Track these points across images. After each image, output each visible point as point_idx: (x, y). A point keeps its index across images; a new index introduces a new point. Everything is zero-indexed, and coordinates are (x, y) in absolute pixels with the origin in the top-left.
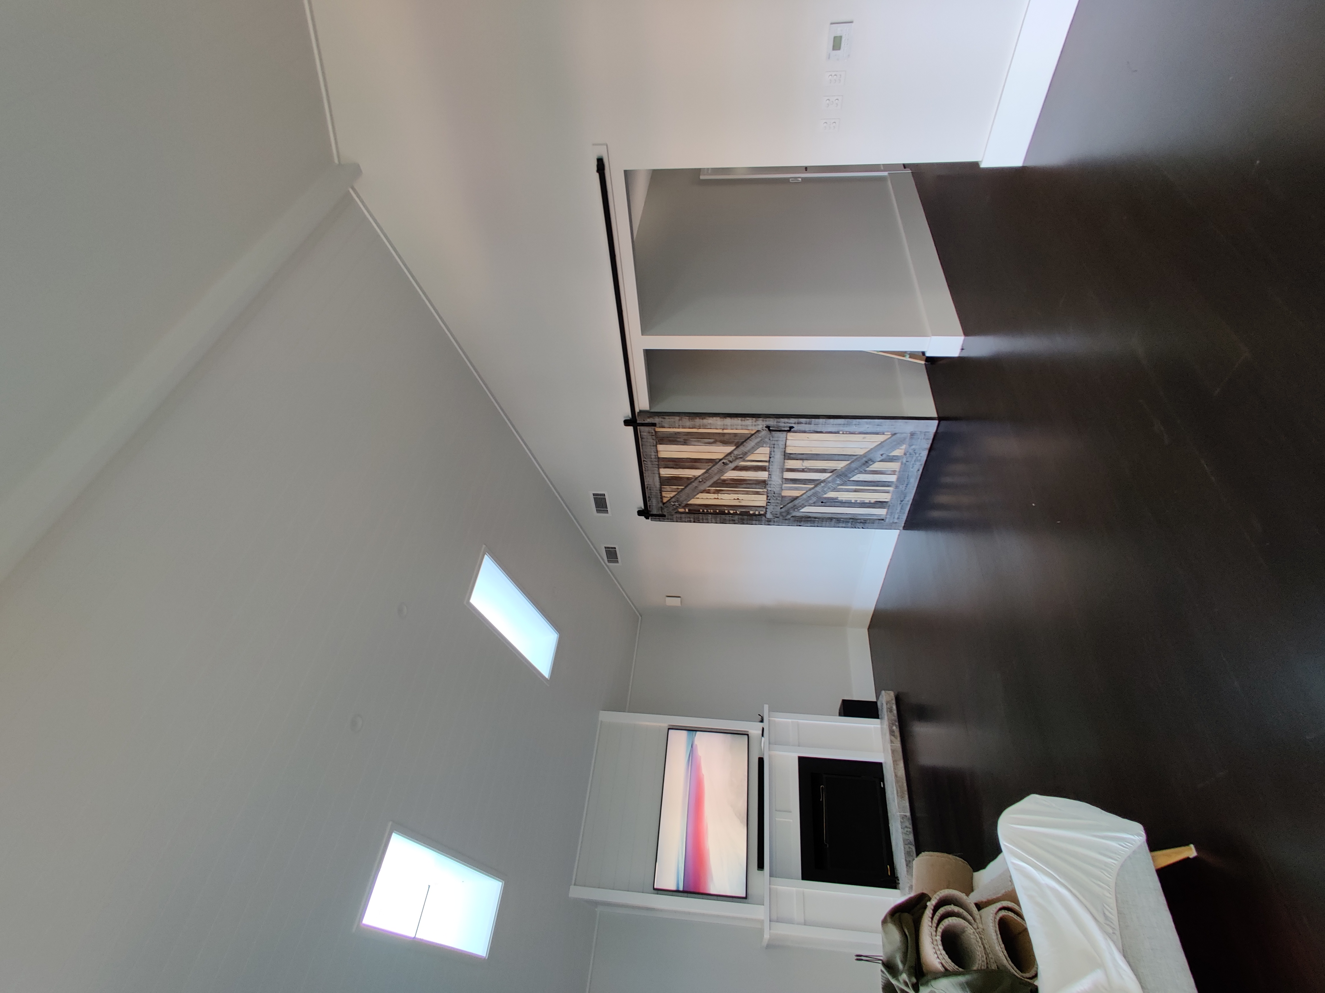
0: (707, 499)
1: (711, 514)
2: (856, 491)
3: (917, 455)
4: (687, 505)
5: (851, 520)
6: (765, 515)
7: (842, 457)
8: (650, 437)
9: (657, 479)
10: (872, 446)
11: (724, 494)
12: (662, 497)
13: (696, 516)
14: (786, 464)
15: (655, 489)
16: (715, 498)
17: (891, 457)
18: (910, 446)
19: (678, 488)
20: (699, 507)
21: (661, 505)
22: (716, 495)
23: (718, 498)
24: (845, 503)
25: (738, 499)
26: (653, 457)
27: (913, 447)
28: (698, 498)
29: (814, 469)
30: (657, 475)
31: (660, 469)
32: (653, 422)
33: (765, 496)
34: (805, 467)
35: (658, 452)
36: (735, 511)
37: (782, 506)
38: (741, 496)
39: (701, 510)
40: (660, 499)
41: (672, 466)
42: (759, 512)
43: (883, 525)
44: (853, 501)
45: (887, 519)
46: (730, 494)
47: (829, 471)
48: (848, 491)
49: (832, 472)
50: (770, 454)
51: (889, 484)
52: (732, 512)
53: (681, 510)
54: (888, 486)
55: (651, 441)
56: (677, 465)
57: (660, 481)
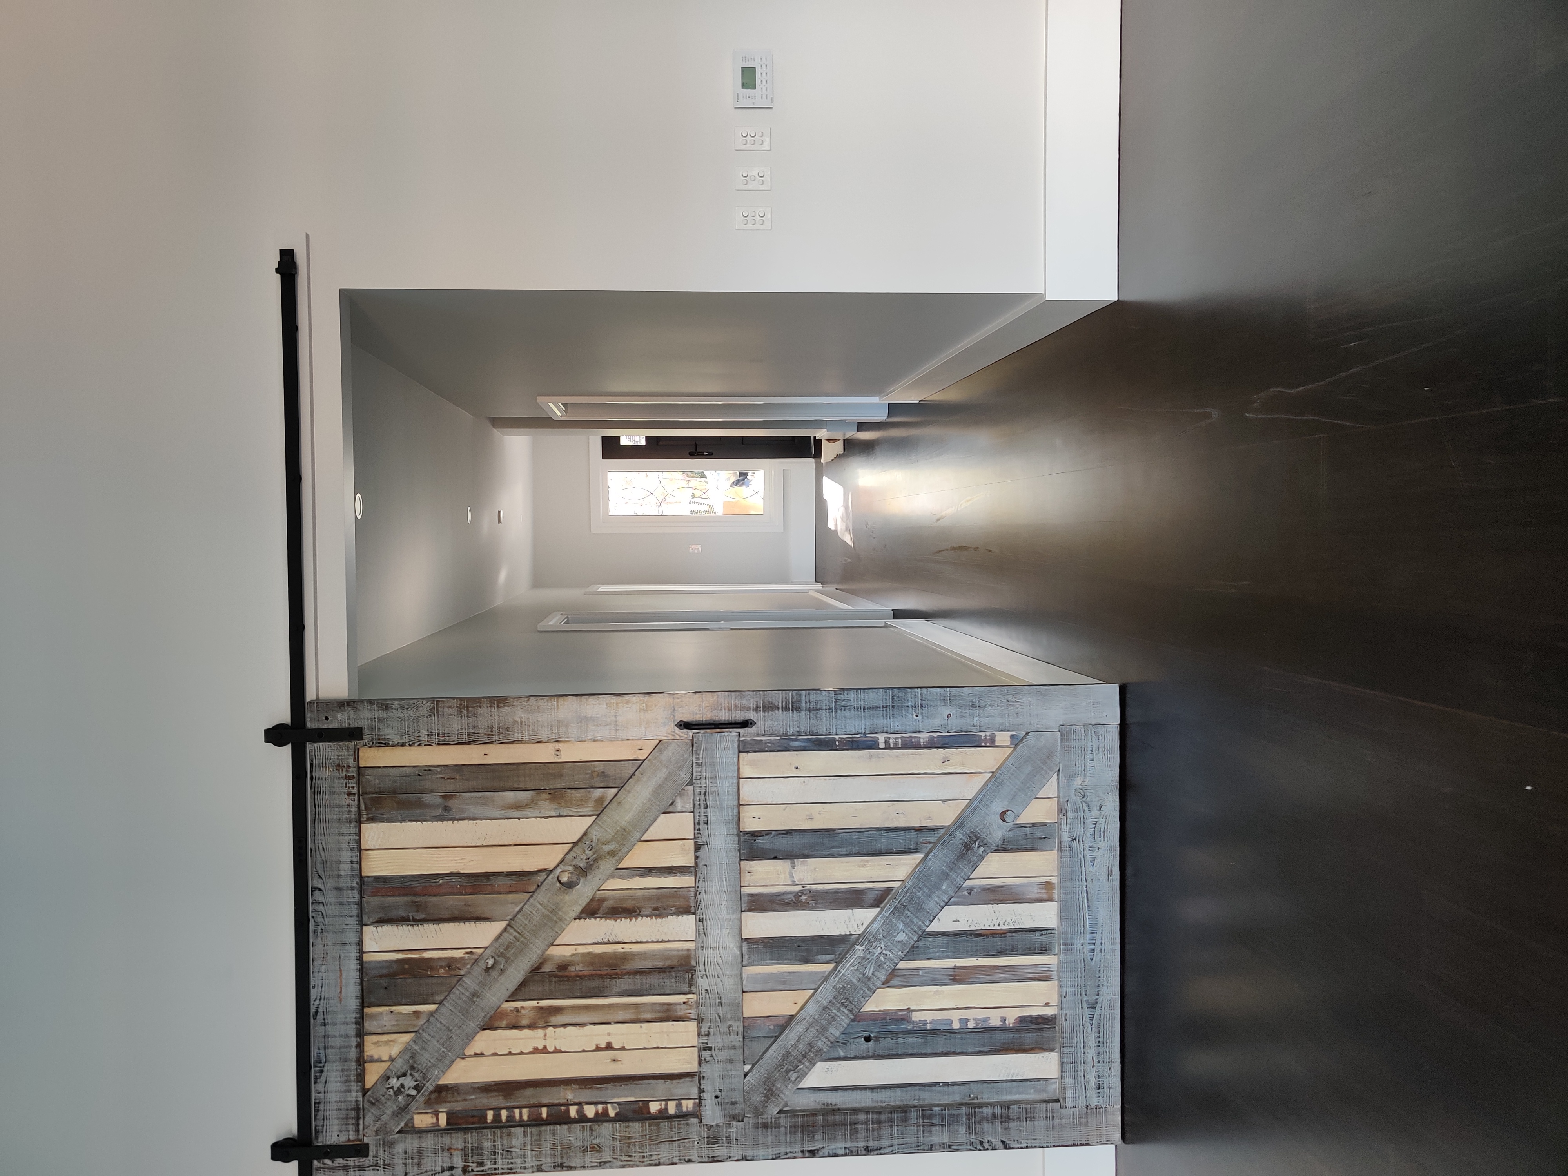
0: (510, 1053)
1: (521, 1124)
2: (957, 977)
3: (1095, 813)
4: (442, 1092)
5: (964, 1109)
6: (696, 1114)
7: (901, 840)
8: (339, 786)
9: (351, 969)
10: (971, 788)
11: (564, 1026)
12: (361, 1061)
13: (472, 1138)
14: (746, 879)
15: (340, 1017)
16: (536, 1051)
17: (1028, 831)
18: (1070, 778)
19: (416, 1013)
20: (483, 1100)
21: (355, 1095)
22: (540, 1032)
23: (544, 1051)
24: (934, 1032)
25: (609, 1047)
26: (345, 868)
27: (1078, 781)
28: (482, 1054)
29: (827, 892)
30: (353, 953)
31: (364, 928)
32: (355, 724)
33: (693, 1025)
34: (799, 888)
35: (364, 853)
36: (600, 1107)
37: (747, 1068)
38: (618, 1034)
39: (490, 1115)
40: (353, 1065)
41: (402, 913)
42: (679, 1106)
43: (1061, 1126)
44: (956, 1025)
45: (1069, 1094)
46: (581, 1025)
47: (870, 898)
48: (934, 979)
49: (877, 903)
50: (698, 835)
51: (1045, 939)
52: (590, 1111)
53: (423, 1121)
54: (1044, 950)
55: (343, 800)
56: (418, 907)
57: (362, 979)
